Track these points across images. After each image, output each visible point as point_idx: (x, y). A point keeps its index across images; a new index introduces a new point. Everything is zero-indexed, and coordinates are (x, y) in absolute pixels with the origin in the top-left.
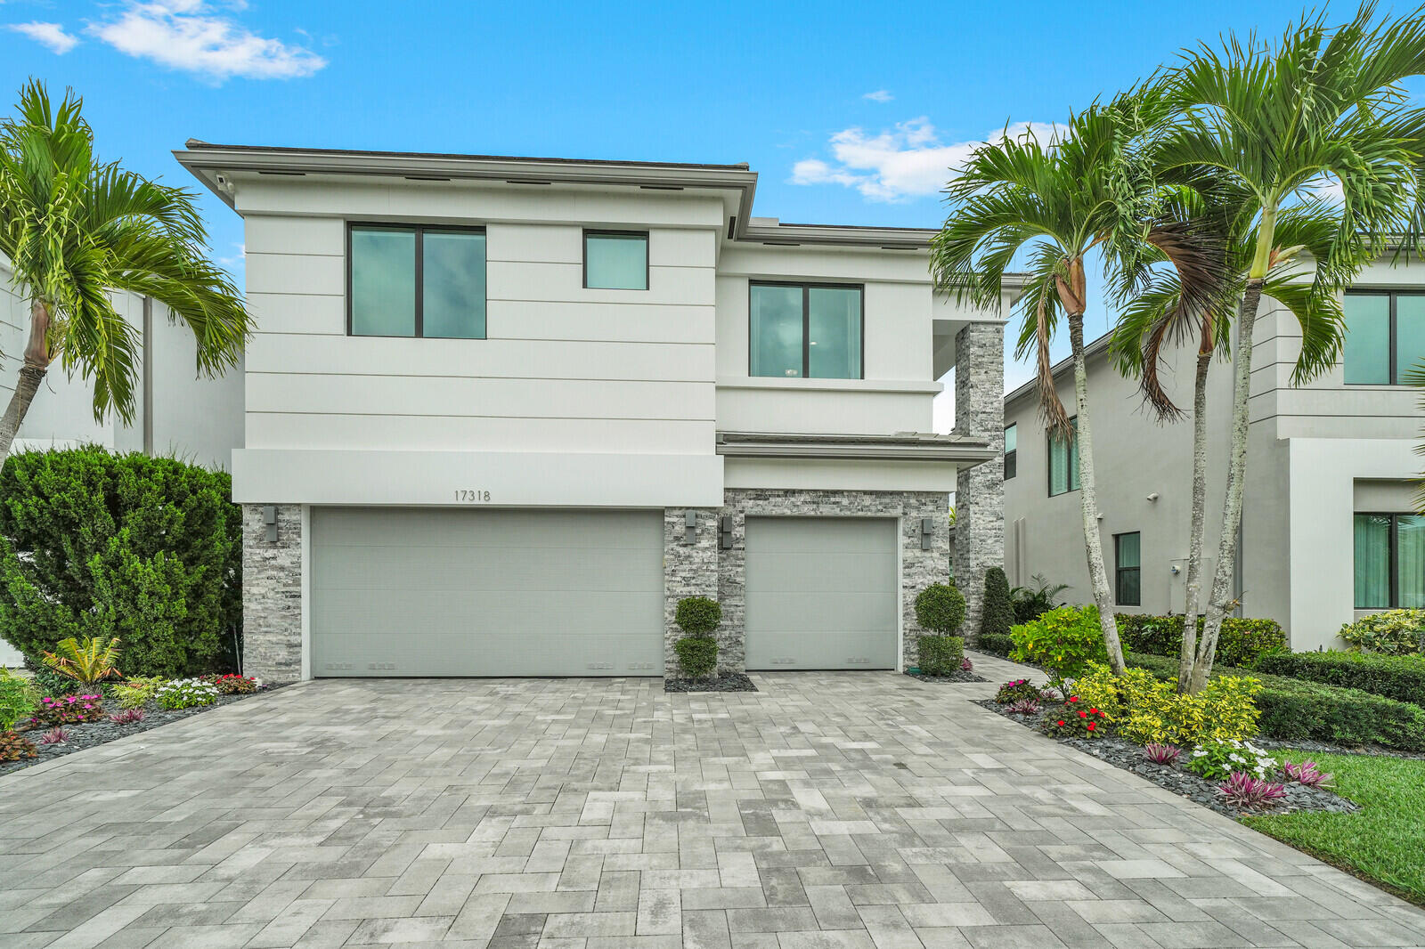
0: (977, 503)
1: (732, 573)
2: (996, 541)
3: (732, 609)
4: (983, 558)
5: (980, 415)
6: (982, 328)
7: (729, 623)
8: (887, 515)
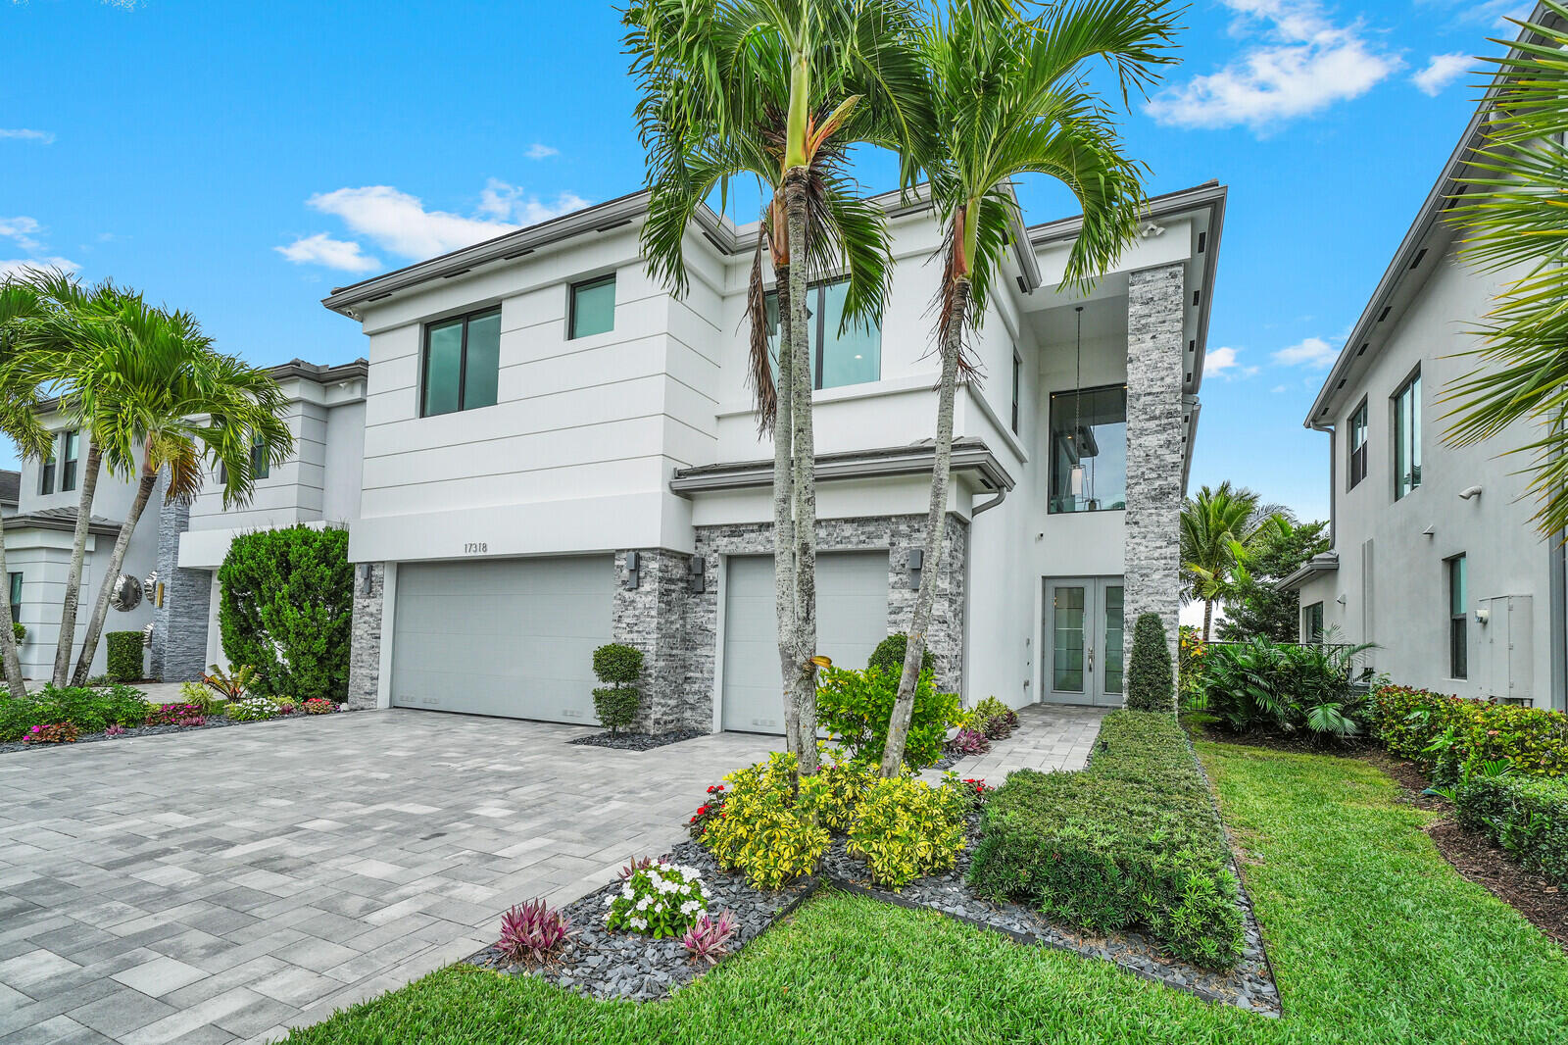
0: (1136, 523)
1: (704, 620)
2: (1166, 576)
3: (703, 660)
4: (1143, 601)
5: (1143, 399)
6: (1148, 276)
7: (699, 675)
8: (871, 546)
